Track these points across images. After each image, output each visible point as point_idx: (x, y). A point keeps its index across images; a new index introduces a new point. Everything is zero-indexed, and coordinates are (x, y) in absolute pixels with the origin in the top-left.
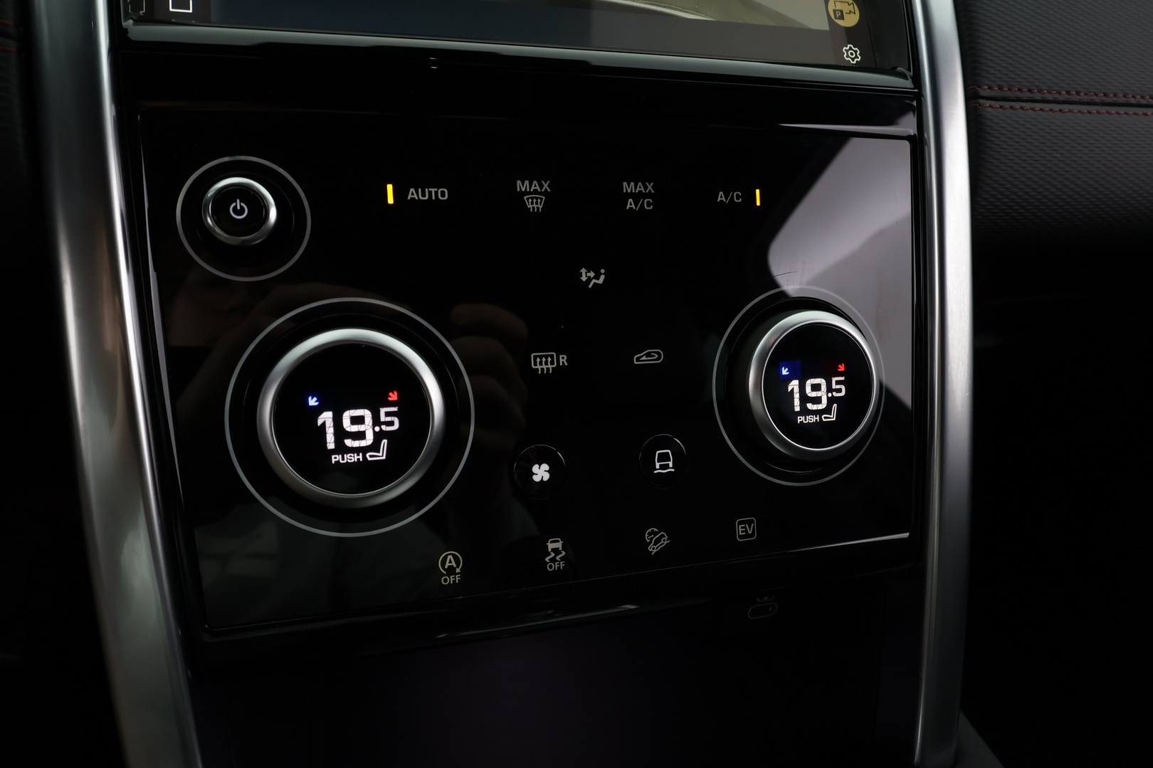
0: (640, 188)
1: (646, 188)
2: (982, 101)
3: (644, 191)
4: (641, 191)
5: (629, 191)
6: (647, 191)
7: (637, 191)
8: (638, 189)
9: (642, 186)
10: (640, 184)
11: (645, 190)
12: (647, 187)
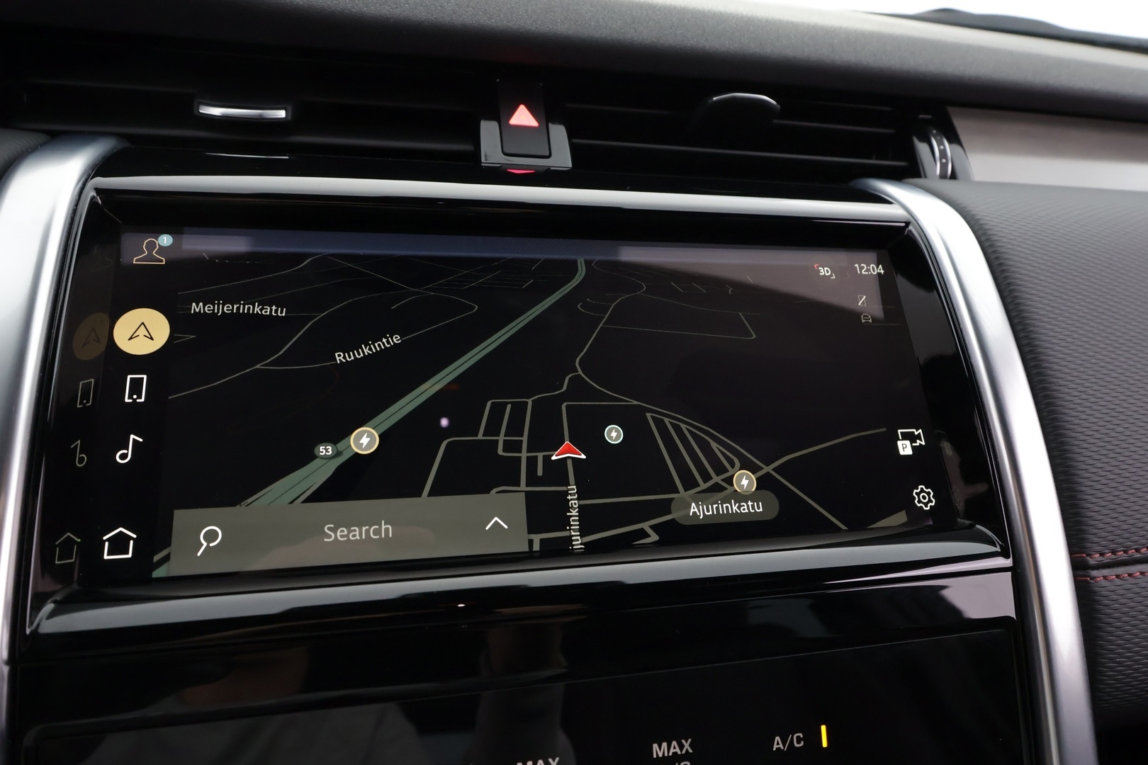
0: (675, 748)
1: (681, 747)
2: (1094, 573)
3: (679, 753)
4: (676, 752)
5: (660, 755)
6: (684, 752)
7: (670, 754)
8: (672, 750)
9: (677, 746)
10: (674, 743)
11: (681, 751)
12: (683, 746)
